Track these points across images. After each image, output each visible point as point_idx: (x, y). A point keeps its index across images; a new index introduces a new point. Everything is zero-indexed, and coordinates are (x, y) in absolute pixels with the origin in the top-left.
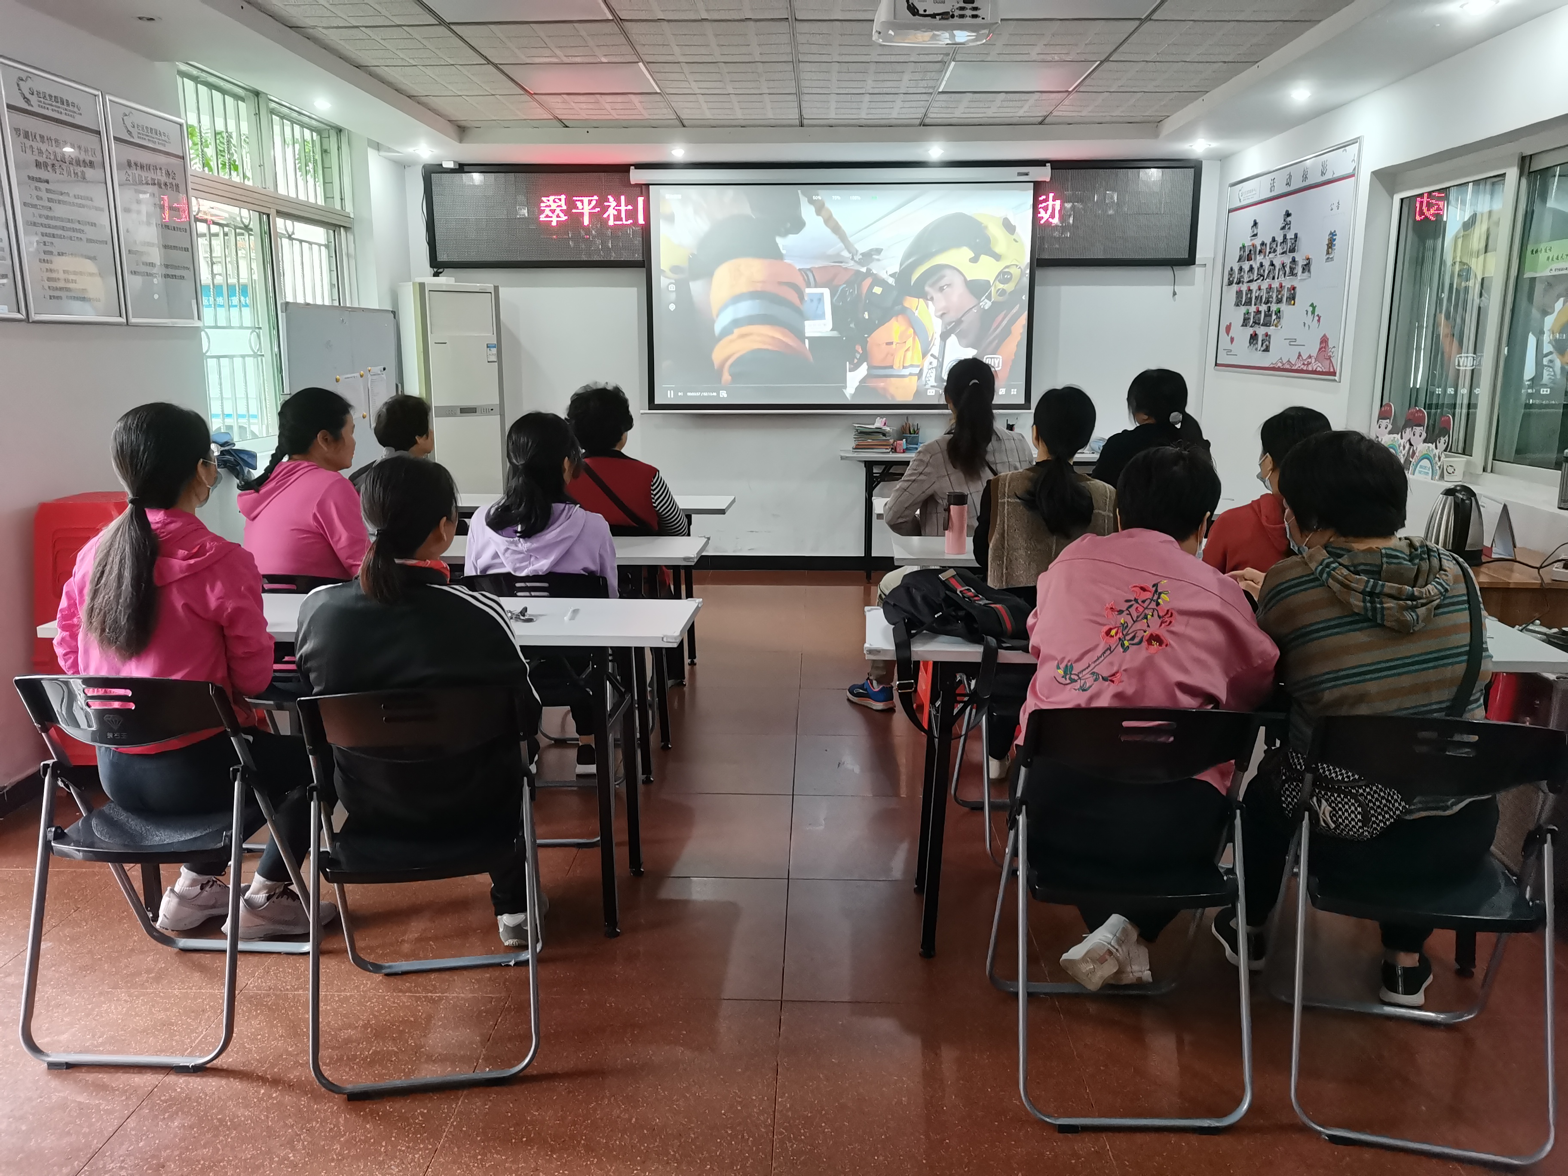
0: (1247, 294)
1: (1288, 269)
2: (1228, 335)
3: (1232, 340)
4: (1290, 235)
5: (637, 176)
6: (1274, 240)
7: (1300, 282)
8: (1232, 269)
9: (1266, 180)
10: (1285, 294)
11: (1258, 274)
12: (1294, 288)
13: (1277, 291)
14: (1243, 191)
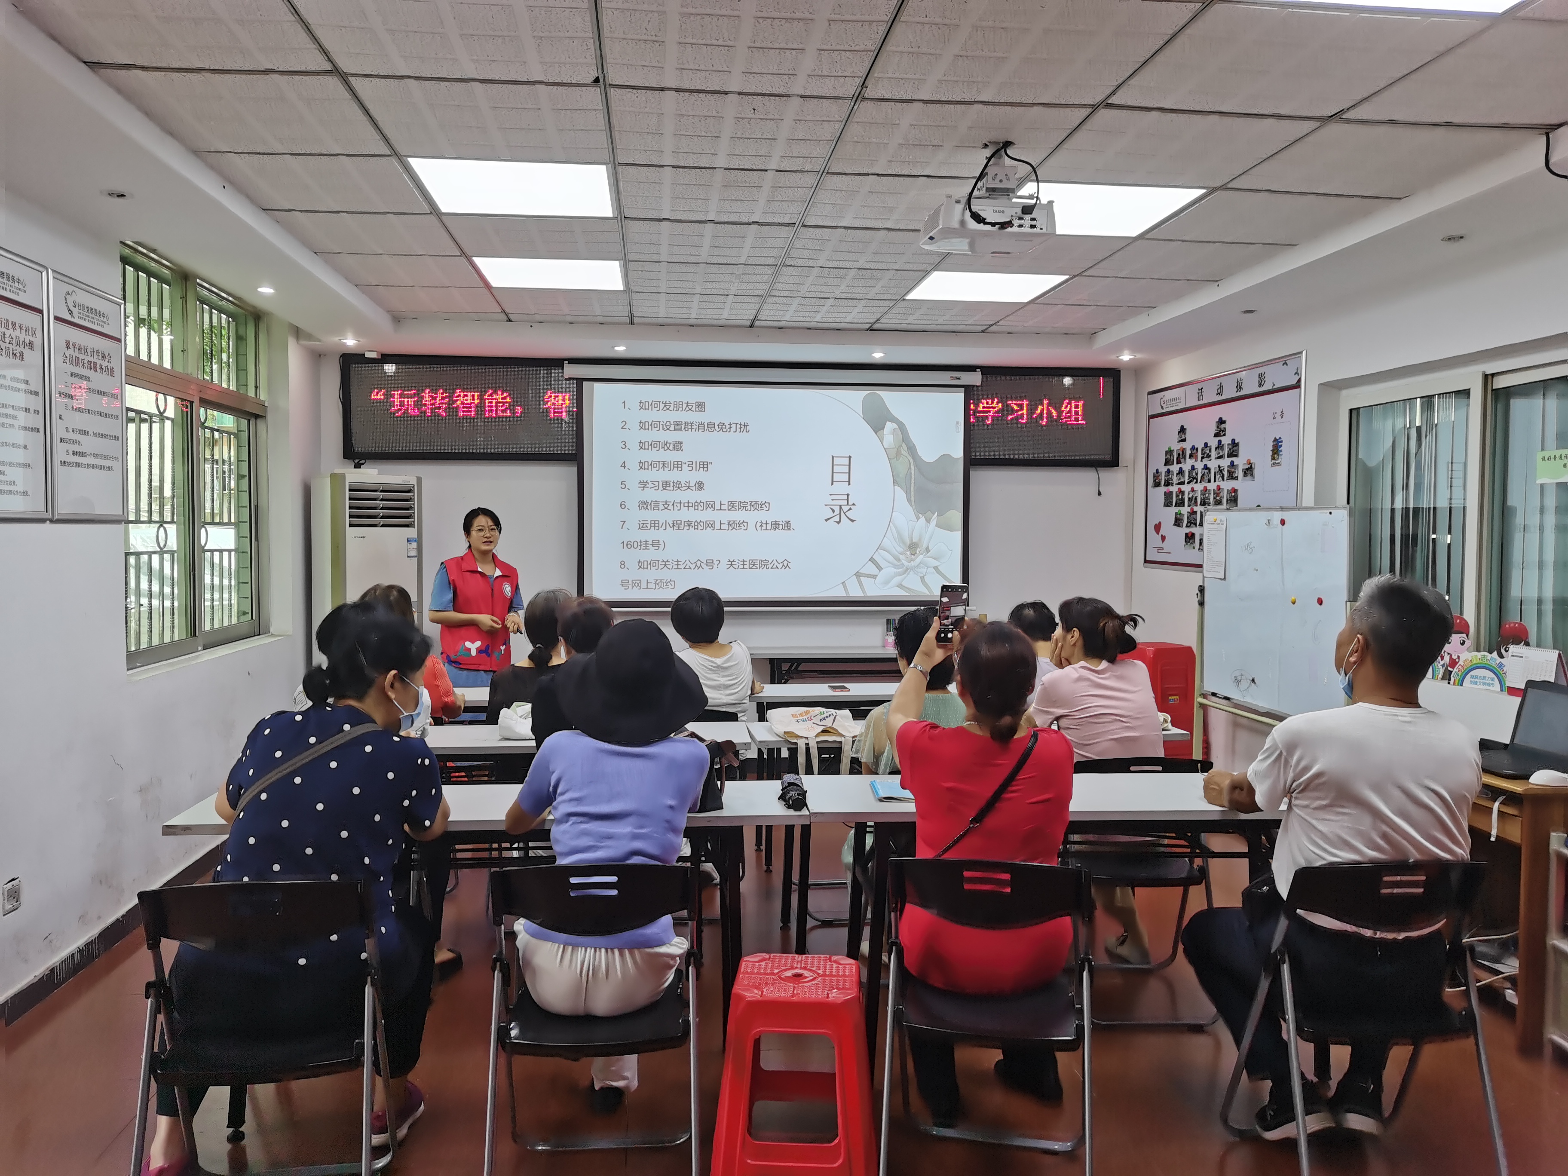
0: (1177, 496)
1: (1226, 473)
2: (1158, 534)
3: (1163, 538)
4: (1226, 441)
6: (1206, 445)
7: (1241, 484)
8: (1157, 470)
9: (1193, 390)
10: (1225, 496)
11: (1189, 477)
12: (1235, 491)
13: (1214, 493)
14: (1165, 399)
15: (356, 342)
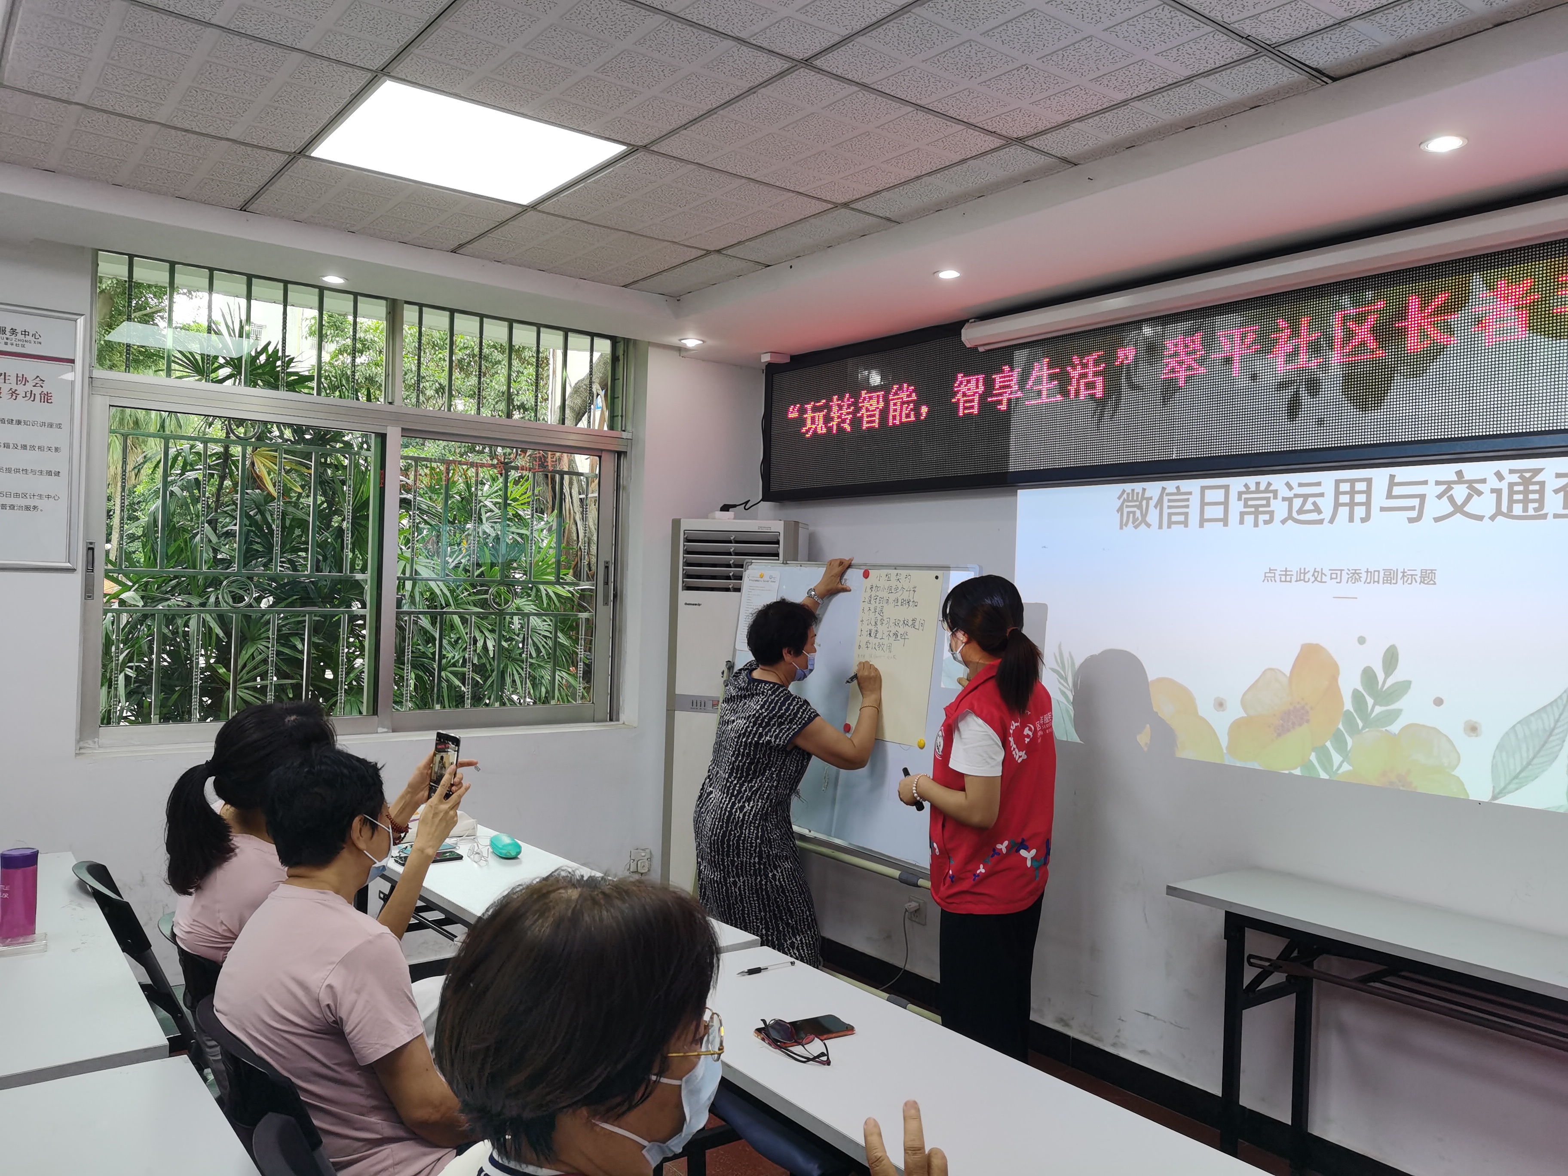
5: (971, 338)
15: (700, 342)
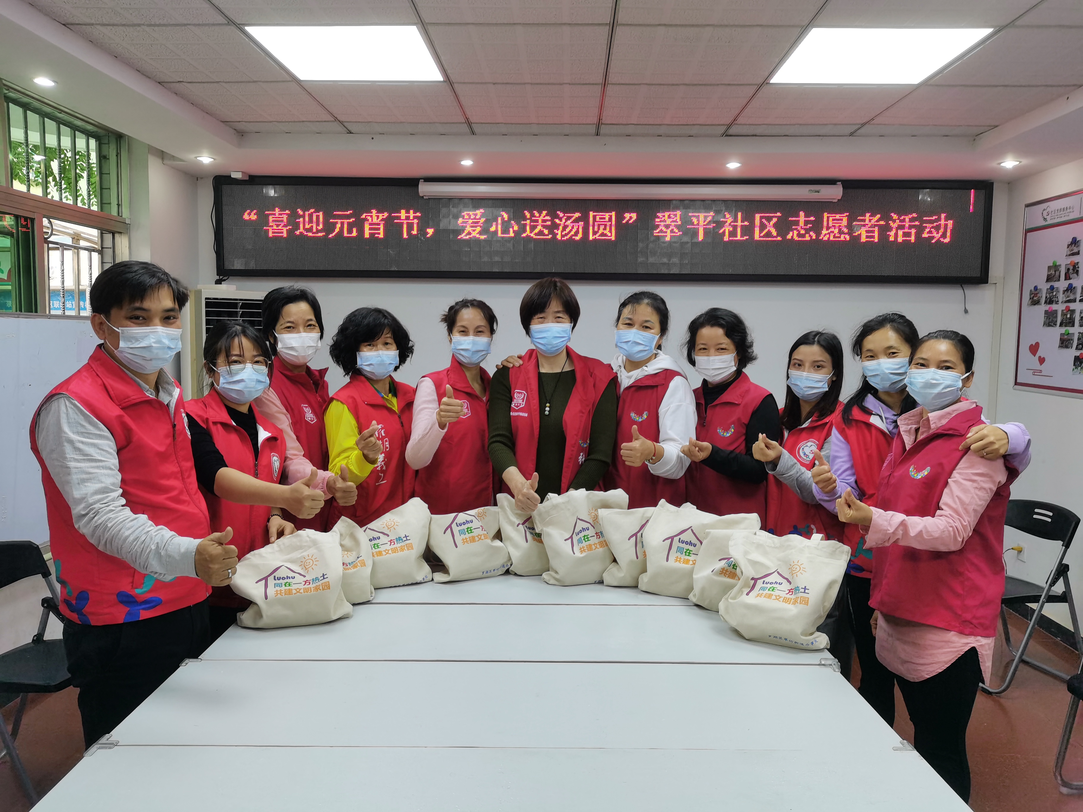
0: (1063, 314)
2: (1035, 355)
3: (1042, 360)
5: (425, 189)
8: (1036, 288)
14: (1049, 210)
15: (212, 160)
